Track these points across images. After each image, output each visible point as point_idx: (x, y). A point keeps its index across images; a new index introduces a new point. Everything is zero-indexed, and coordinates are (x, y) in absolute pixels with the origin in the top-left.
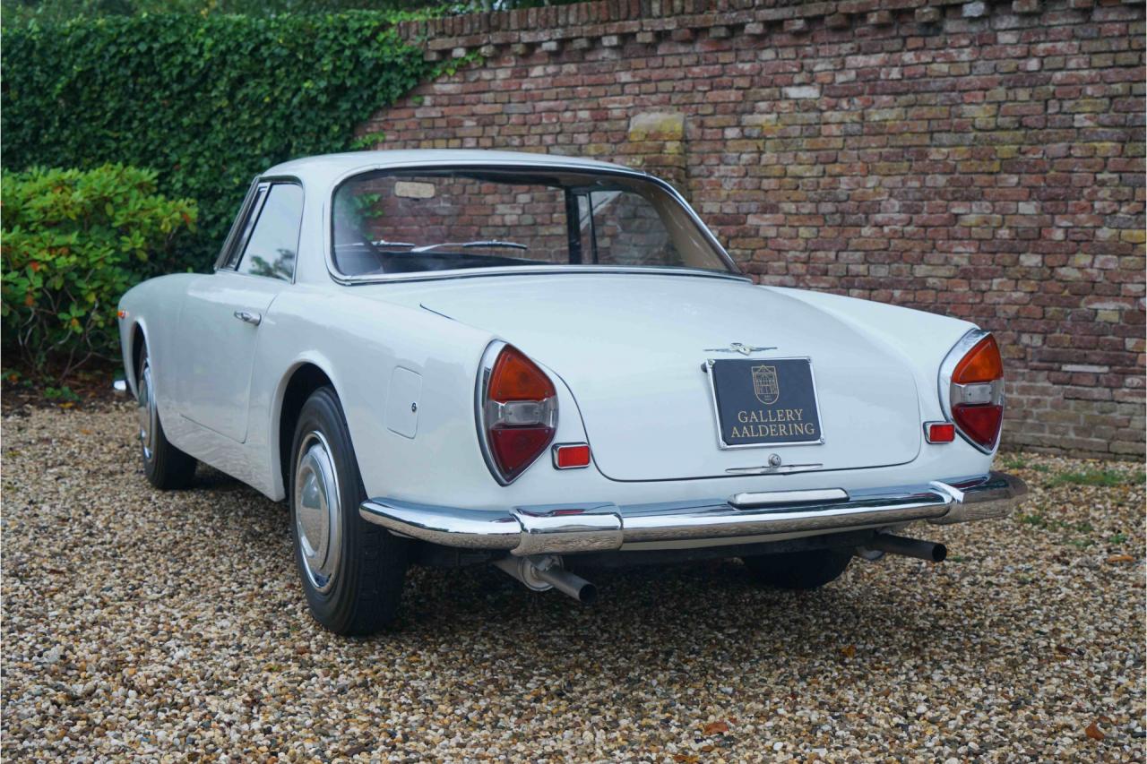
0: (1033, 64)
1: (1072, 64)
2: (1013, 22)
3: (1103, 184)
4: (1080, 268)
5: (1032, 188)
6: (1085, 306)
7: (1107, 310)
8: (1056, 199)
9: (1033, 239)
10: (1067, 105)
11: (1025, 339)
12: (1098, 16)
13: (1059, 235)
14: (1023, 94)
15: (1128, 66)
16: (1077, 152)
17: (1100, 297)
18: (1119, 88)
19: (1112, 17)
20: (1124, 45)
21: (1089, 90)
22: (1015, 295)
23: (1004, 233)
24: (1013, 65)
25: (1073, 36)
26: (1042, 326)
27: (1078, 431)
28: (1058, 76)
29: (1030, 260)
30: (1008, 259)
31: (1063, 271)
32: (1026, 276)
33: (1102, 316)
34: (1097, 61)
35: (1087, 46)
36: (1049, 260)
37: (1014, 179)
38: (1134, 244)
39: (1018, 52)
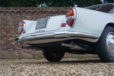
0: (5, 18)
1: (9, 18)
2: (3, 14)
3: (13, 30)
4: (10, 39)
5: (5, 31)
6: (11, 43)
7: (13, 43)
8: (8, 32)
9: (5, 36)
10: (9, 22)
11: (4, 47)
12: (12, 14)
13: (8, 36)
14: (4, 21)
15: (15, 19)
16: (10, 27)
17: (13, 42)
18: (14, 21)
19: (13, 14)
20: (14, 17)
21: (11, 21)
22: (3, 42)
23: (2, 36)
24: (3, 18)
25: (9, 16)
26: (6, 45)
27: (10, 56)
28: (8, 19)
29: (5, 38)
30: (2, 38)
31: (9, 39)
32: (4, 40)
33: (13, 44)
34: (12, 18)
35: (11, 17)
36: (7, 38)
37: (3, 30)
38: (16, 37)
39: (3, 17)
